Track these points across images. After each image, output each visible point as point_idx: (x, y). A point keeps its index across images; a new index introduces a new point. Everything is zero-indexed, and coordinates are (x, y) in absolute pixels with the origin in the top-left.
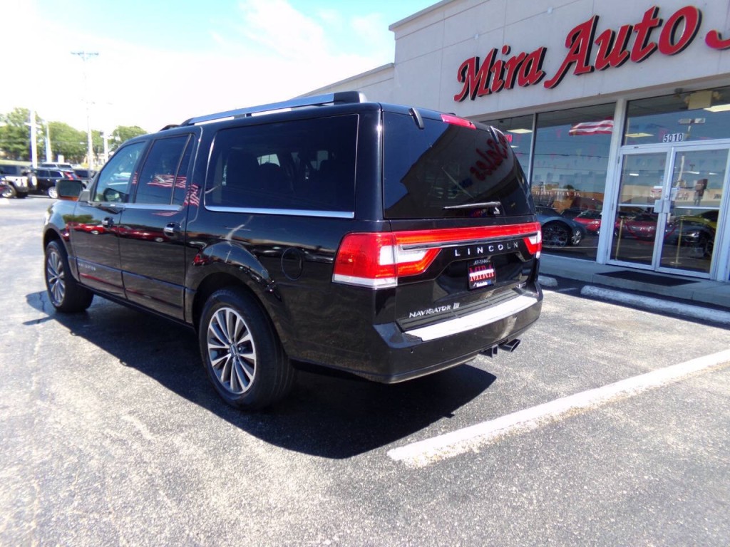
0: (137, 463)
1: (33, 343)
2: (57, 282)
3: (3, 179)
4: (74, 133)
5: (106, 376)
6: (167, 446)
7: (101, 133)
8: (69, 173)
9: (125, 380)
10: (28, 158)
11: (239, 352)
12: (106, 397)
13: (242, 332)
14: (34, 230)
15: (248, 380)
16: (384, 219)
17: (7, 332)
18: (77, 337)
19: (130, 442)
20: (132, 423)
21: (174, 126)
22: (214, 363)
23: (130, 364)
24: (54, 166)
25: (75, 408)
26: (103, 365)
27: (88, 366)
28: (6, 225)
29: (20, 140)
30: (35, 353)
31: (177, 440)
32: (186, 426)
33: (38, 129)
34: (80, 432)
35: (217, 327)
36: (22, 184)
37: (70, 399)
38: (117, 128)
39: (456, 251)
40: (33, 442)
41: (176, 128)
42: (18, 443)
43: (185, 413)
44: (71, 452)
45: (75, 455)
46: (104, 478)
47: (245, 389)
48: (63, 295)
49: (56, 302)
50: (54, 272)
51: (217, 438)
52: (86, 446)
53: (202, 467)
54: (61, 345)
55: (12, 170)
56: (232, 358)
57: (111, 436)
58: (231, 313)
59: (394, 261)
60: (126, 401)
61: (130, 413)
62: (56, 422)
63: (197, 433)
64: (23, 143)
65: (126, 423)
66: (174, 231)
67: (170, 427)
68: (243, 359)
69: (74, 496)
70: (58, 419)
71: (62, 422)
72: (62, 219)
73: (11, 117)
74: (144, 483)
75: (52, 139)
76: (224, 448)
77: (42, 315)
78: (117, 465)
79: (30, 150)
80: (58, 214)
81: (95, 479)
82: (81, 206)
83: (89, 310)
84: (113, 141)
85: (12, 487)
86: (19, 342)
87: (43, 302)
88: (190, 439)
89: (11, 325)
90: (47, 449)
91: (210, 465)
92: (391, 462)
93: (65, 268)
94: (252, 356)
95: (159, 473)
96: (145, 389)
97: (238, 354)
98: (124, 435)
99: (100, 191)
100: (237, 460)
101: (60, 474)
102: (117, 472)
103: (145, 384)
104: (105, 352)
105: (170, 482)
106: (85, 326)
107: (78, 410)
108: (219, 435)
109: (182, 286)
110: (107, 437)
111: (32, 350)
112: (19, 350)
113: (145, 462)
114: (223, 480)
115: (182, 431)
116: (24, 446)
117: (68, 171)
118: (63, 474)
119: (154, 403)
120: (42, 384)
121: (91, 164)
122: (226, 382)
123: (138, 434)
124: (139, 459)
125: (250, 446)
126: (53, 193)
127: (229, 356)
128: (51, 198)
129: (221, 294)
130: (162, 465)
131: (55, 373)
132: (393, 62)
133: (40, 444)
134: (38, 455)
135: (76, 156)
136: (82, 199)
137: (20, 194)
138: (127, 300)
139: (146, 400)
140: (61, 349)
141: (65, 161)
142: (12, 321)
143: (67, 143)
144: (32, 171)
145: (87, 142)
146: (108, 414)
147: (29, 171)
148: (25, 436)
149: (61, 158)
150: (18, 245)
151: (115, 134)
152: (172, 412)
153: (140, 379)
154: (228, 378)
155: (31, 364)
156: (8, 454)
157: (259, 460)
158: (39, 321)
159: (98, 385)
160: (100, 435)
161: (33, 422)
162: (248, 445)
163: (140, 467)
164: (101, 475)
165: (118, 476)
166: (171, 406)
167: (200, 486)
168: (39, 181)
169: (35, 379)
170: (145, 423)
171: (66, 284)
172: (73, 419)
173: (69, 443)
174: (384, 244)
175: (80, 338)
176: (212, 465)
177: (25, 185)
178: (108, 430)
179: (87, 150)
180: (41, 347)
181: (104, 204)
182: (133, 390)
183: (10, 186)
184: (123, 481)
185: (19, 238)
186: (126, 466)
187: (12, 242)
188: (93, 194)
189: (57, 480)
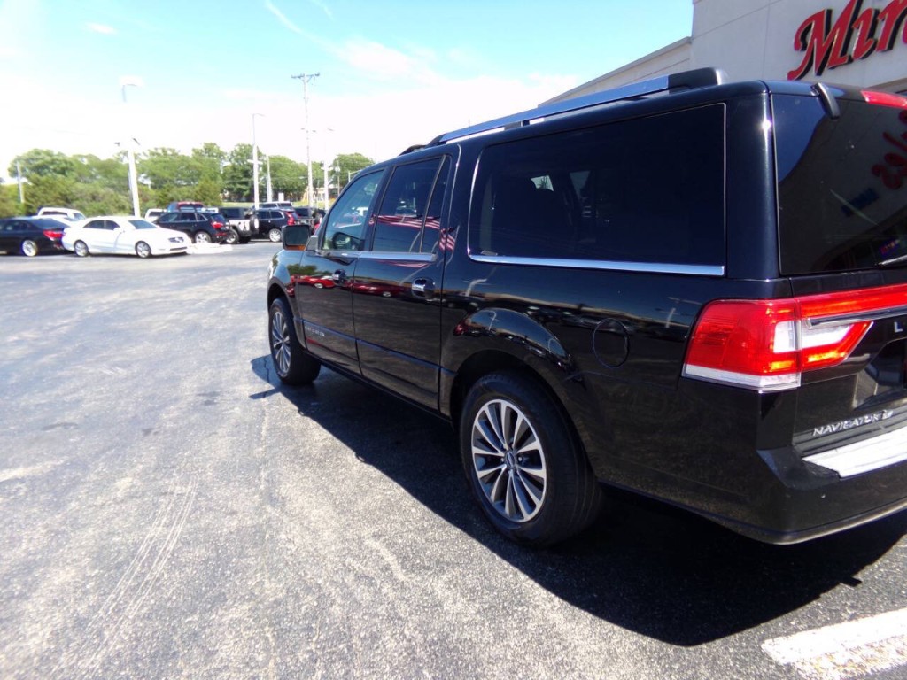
0: (390, 618)
1: (260, 425)
2: (282, 348)
3: (227, 224)
4: (295, 167)
5: (342, 477)
6: (426, 594)
7: (322, 165)
8: (289, 212)
9: (364, 484)
10: (250, 198)
11: (519, 463)
12: (342, 509)
13: (526, 437)
14: (257, 279)
15: (532, 505)
16: (780, 276)
17: (233, 408)
18: (306, 418)
19: (378, 582)
20: (378, 551)
21: (419, 147)
22: (481, 474)
23: (368, 461)
24: (275, 205)
25: (310, 522)
26: (336, 460)
27: (320, 461)
28: (229, 275)
29: (244, 180)
30: (262, 439)
31: (438, 586)
32: (448, 564)
33: (260, 166)
34: (317, 559)
35: (487, 424)
36: (245, 228)
37: (302, 508)
38: (337, 157)
39: (896, 324)
40: (265, 566)
41: (422, 150)
42: (248, 567)
43: (444, 543)
44: (308, 589)
45: (314, 593)
46: (351, 636)
47: (528, 517)
48: (288, 364)
49: (282, 372)
50: (279, 337)
51: (491, 589)
52: (325, 582)
53: (477, 636)
54: (289, 429)
55: (234, 214)
56: (507, 470)
57: (354, 569)
58: (508, 408)
59: (797, 345)
60: (370, 517)
61: (374, 536)
62: (289, 541)
63: (464, 576)
64: (246, 183)
65: (371, 551)
66: (425, 289)
67: (427, 564)
68: (524, 474)
69: (315, 661)
70: (292, 537)
71: (296, 540)
72: (287, 271)
73: (235, 155)
74: (402, 654)
75: (272, 176)
76: (504, 608)
77: (268, 387)
78: (366, 617)
79: (252, 190)
80: (282, 266)
81: (340, 637)
82: (308, 256)
83: (316, 382)
84: (333, 172)
85: (244, 634)
86: (246, 423)
87: (268, 370)
88: (455, 586)
89: (237, 400)
90: (280, 581)
91: (488, 635)
92: (773, 667)
93: (291, 332)
94: (541, 473)
95: (420, 638)
96: (389, 500)
97: (517, 466)
98: (370, 570)
99: (329, 236)
100: (526, 631)
101: (297, 623)
102: (366, 629)
103: (389, 493)
104: (338, 442)
105: (436, 656)
106: (312, 404)
107: (312, 524)
108: (495, 583)
109: (436, 365)
110: (350, 571)
111: (259, 434)
112: (246, 433)
113: (400, 618)
114: (510, 665)
115: (443, 571)
116: (256, 572)
117: (289, 210)
118: (301, 623)
119: (402, 524)
120: (272, 482)
121: (311, 200)
122: (499, 502)
123: (387, 569)
124: (392, 612)
125: (540, 608)
126: (275, 236)
127: (504, 468)
128: (271, 241)
129: (493, 380)
130: (422, 626)
131: (285, 467)
132: (690, 35)
133: (274, 572)
134: (272, 589)
135: (295, 193)
136: (310, 248)
137: (243, 239)
138: (362, 376)
139: (392, 517)
140: (288, 435)
141: (285, 199)
142: (237, 395)
143: (287, 179)
144: (254, 213)
145: (307, 176)
146: (348, 535)
147: (251, 213)
148: (256, 556)
149: (281, 196)
150: (241, 298)
151: (335, 165)
152: (427, 540)
153: (382, 485)
154: (501, 495)
155: (258, 453)
156: (238, 583)
157: (557, 633)
158: (264, 395)
159: (334, 490)
160: (340, 566)
161: (264, 537)
162: (538, 606)
163: (395, 624)
164: (346, 631)
165: (368, 635)
166: (425, 530)
167: (479, 670)
168: (261, 223)
169: (263, 474)
170: (394, 552)
171: (291, 351)
172: (308, 538)
173: (306, 574)
174: (782, 318)
175: (308, 419)
176: (491, 634)
177: (248, 229)
178: (349, 560)
179: (307, 185)
180: (268, 430)
181: (334, 253)
182: (375, 501)
183: (234, 231)
184: (375, 646)
185: (243, 290)
186: (377, 620)
187: (235, 295)
188: (322, 241)
189: (295, 631)
